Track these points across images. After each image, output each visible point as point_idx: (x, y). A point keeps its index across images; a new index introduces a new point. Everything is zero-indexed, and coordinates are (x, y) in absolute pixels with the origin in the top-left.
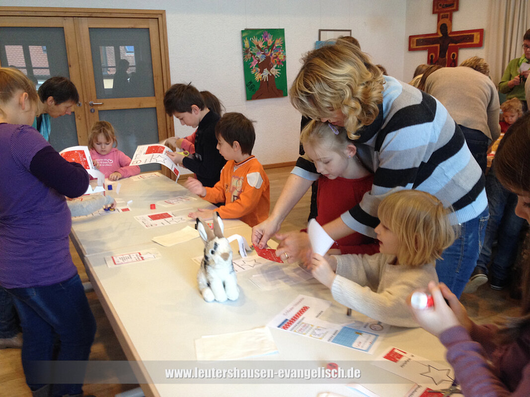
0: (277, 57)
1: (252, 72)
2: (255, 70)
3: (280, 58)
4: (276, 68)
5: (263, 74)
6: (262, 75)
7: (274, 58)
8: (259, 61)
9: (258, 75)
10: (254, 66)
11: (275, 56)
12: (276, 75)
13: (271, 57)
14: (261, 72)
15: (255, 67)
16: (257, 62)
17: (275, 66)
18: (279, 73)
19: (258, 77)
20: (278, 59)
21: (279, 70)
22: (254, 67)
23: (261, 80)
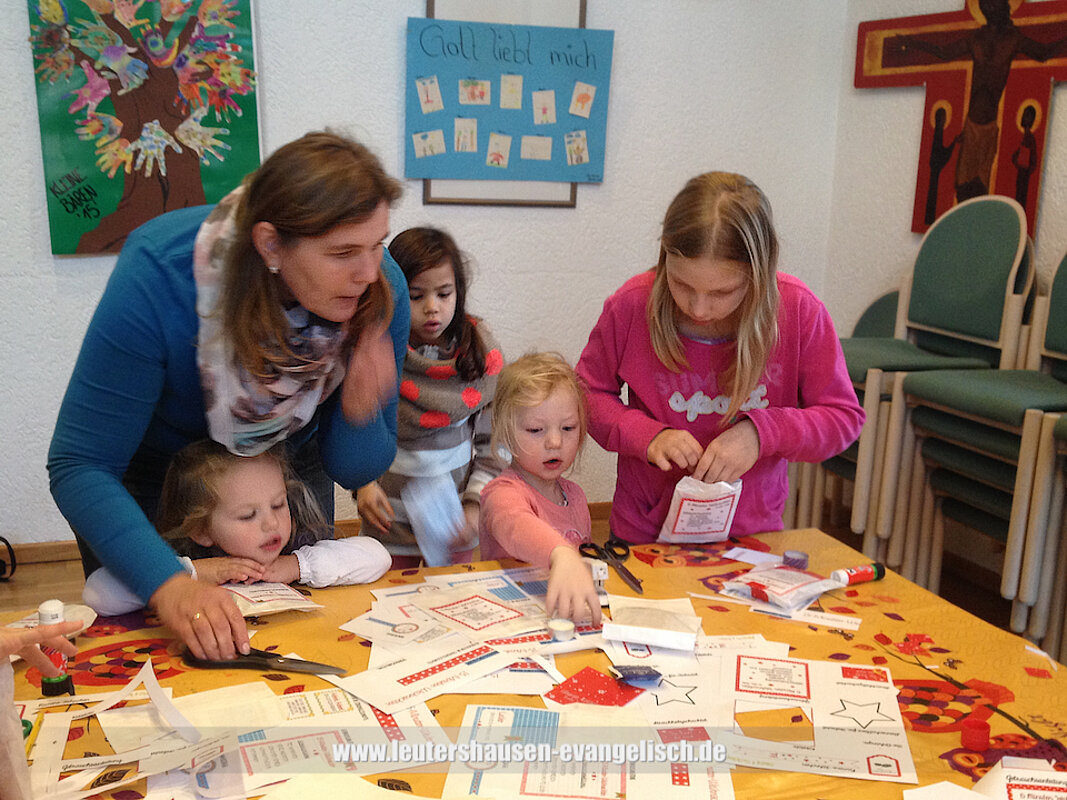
0: (208, 74)
1: (84, 130)
2: (95, 125)
3: (225, 81)
4: (207, 122)
5: (139, 144)
6: (132, 147)
7: (195, 77)
8: (115, 84)
9: (113, 148)
10: (93, 105)
11: (201, 69)
12: (206, 154)
13: (179, 72)
14: (132, 133)
15: (99, 109)
16: (107, 91)
17: (201, 112)
18: (220, 144)
19: (115, 155)
20: (218, 84)
21: (220, 131)
22: (90, 112)
23: (128, 169)
